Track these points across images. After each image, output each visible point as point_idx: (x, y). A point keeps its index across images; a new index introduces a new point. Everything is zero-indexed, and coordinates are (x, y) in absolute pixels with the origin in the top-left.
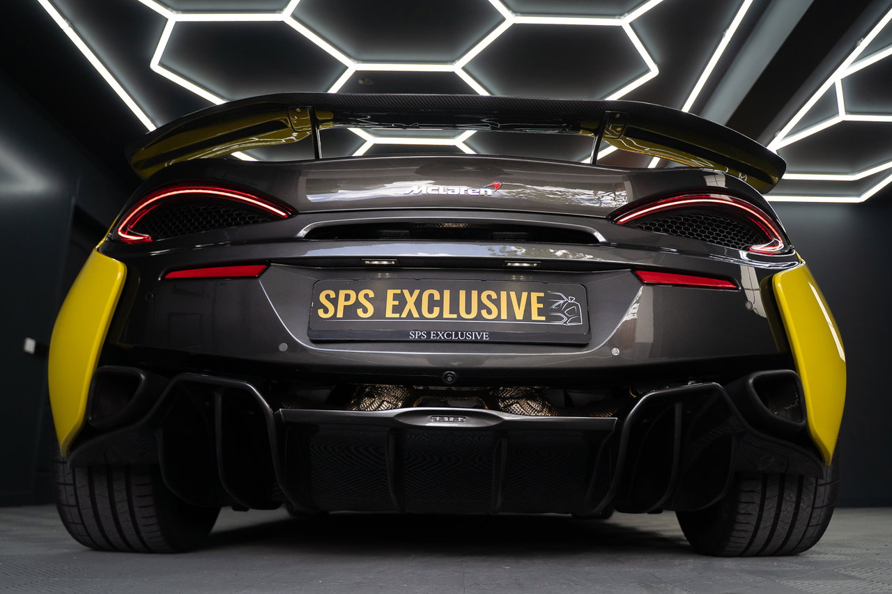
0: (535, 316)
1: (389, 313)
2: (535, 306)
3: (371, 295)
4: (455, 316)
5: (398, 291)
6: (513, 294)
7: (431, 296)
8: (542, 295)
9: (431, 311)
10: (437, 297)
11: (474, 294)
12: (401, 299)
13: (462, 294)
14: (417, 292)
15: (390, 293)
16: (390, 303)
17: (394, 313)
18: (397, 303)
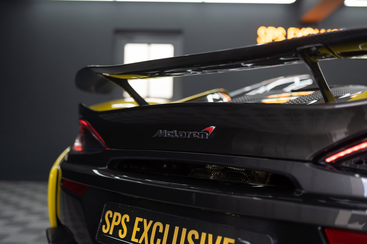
1: (133, 239)
5: (141, 220)
6: (210, 236)
7: (158, 227)
8: (234, 242)
9: (155, 242)
10: (161, 231)
11: (184, 230)
12: (141, 225)
13: (177, 229)
15: (138, 220)
16: (136, 229)
17: (136, 238)
18: (139, 229)
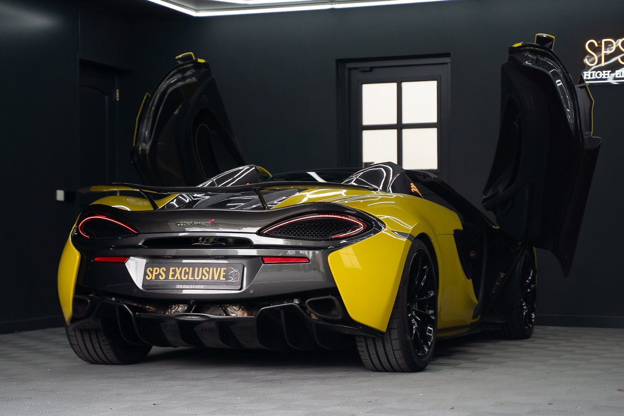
0: (222, 278)
1: (170, 278)
2: (222, 274)
3: (165, 270)
4: (193, 279)
5: (174, 268)
6: (215, 269)
7: (185, 270)
8: (226, 269)
9: (185, 277)
10: (187, 271)
11: (201, 269)
12: (174, 271)
13: (197, 269)
15: (171, 269)
16: (171, 273)
17: (172, 277)
18: (173, 273)
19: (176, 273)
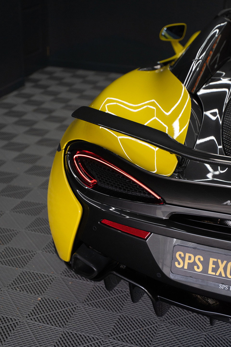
1: (210, 272)
3: (202, 260)
5: (216, 260)
12: (216, 264)
14: (225, 262)
15: (212, 260)
16: (211, 266)
17: (213, 272)
18: (214, 266)
19: (219, 267)
